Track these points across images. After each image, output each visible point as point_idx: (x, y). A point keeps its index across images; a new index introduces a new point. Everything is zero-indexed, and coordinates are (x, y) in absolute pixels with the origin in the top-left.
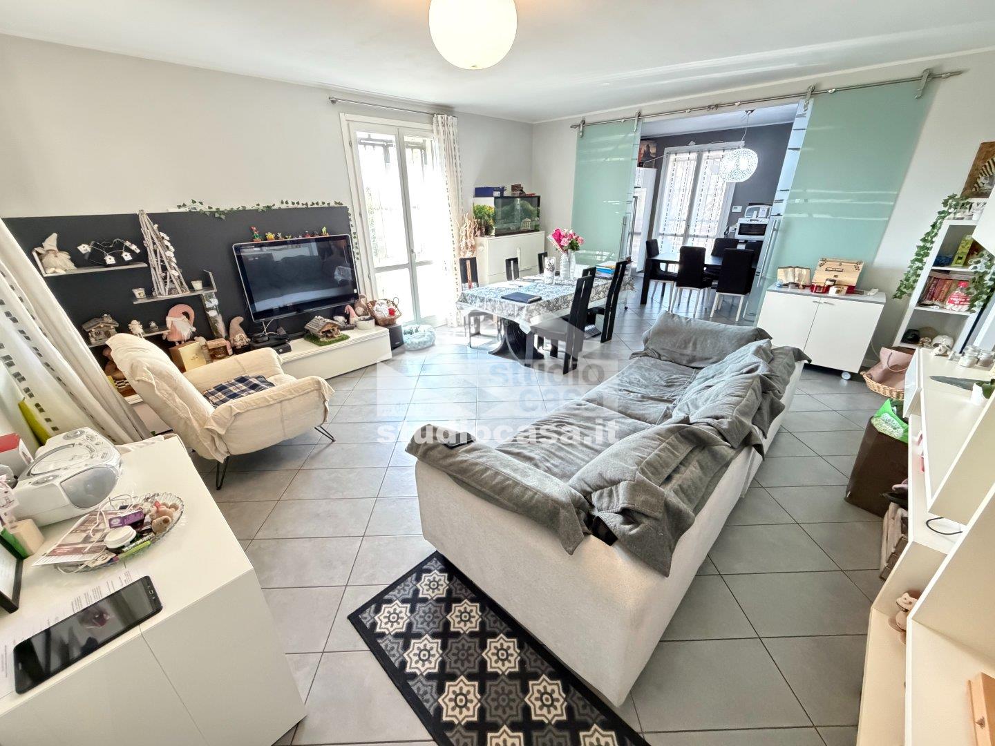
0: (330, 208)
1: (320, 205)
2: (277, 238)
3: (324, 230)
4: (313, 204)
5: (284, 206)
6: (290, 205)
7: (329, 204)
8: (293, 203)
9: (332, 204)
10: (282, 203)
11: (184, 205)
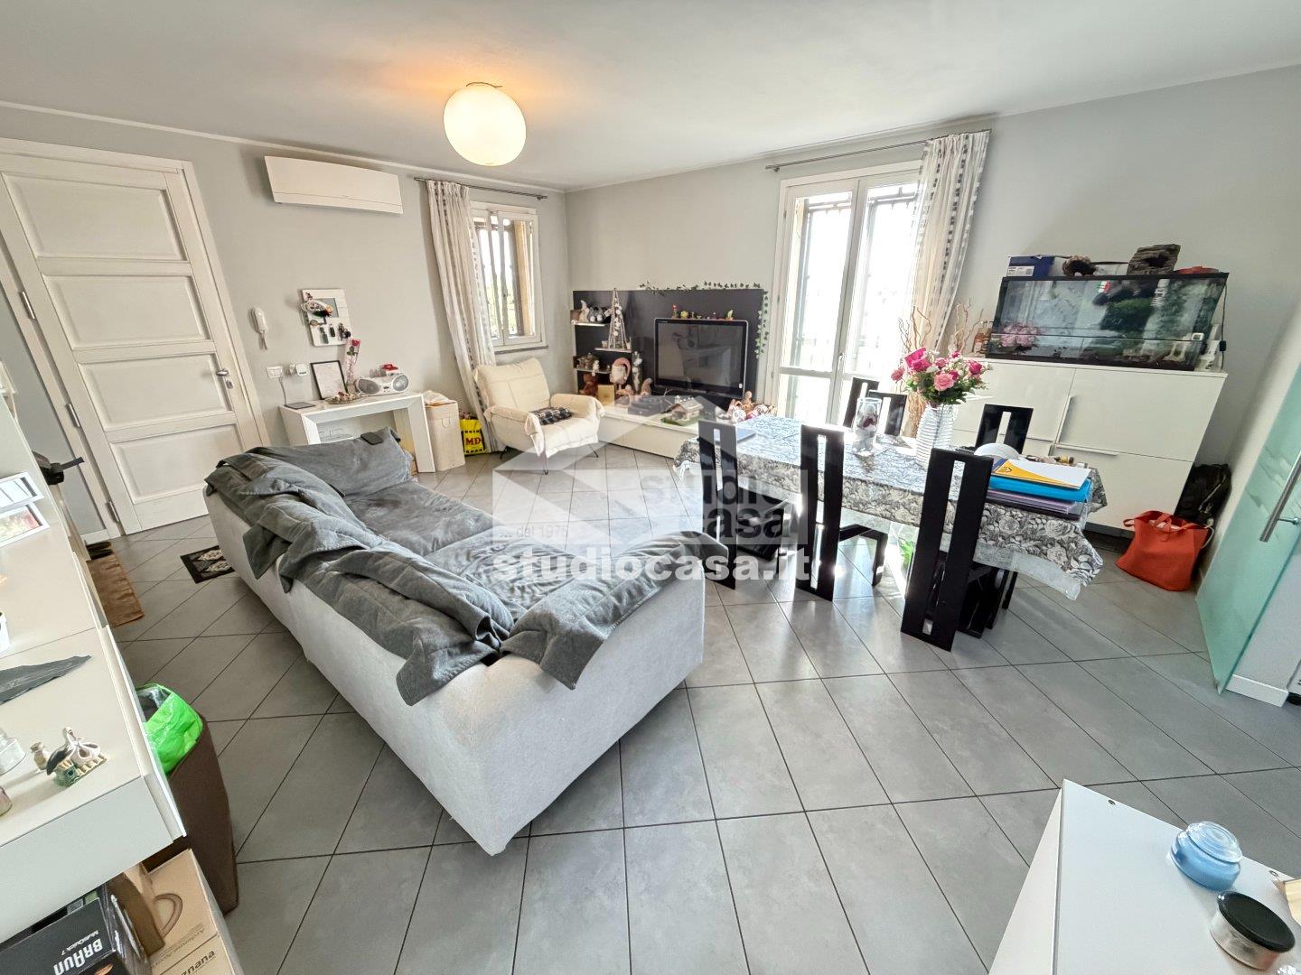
0: (747, 290)
1: (739, 287)
2: (689, 316)
3: (731, 313)
4: (732, 286)
5: (707, 287)
6: (712, 287)
7: (747, 286)
8: (715, 285)
9: (751, 287)
10: (706, 284)
11: (643, 285)
